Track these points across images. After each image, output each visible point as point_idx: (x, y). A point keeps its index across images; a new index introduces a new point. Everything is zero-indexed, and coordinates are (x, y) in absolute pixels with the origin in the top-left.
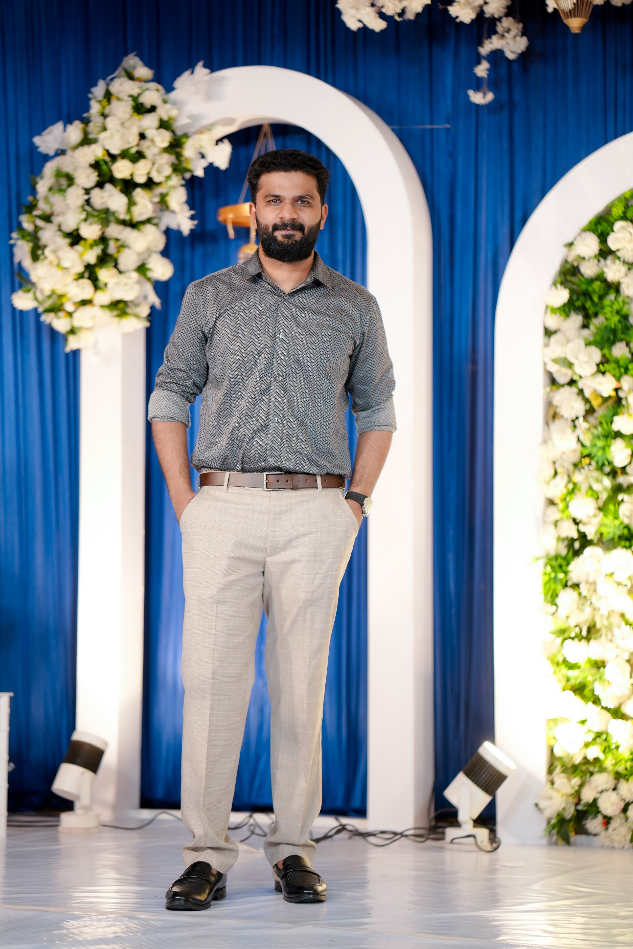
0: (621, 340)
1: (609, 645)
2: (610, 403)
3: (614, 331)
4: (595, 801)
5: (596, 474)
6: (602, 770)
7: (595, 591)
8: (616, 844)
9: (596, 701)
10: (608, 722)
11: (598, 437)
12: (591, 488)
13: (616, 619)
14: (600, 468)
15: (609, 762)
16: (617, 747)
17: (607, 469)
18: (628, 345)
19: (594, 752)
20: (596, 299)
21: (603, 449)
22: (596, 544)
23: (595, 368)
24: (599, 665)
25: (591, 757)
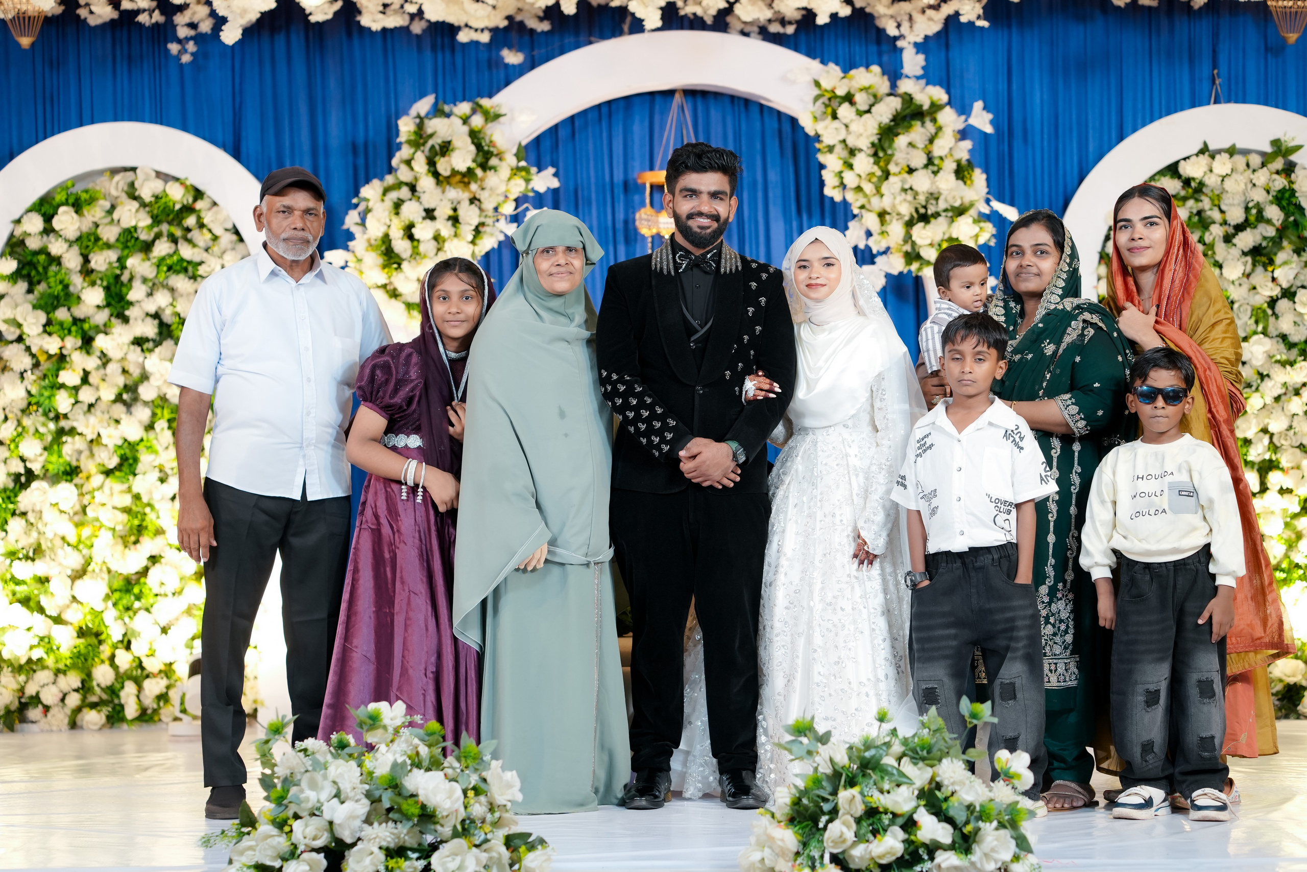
0: (64, 306)
1: (52, 563)
2: (54, 359)
3: (57, 297)
4: (38, 693)
5: (42, 419)
6: (44, 667)
7: (40, 518)
8: (54, 728)
9: (41, 610)
10: (50, 628)
11: (45, 388)
12: (37, 431)
13: (58, 542)
14: (46, 414)
15: (50, 661)
16: (58, 649)
17: (52, 415)
18: (69, 310)
19: (36, 654)
20: (40, 269)
21: (49, 397)
22: (42, 479)
23: (41, 329)
24: (43, 581)
25: (34, 658)
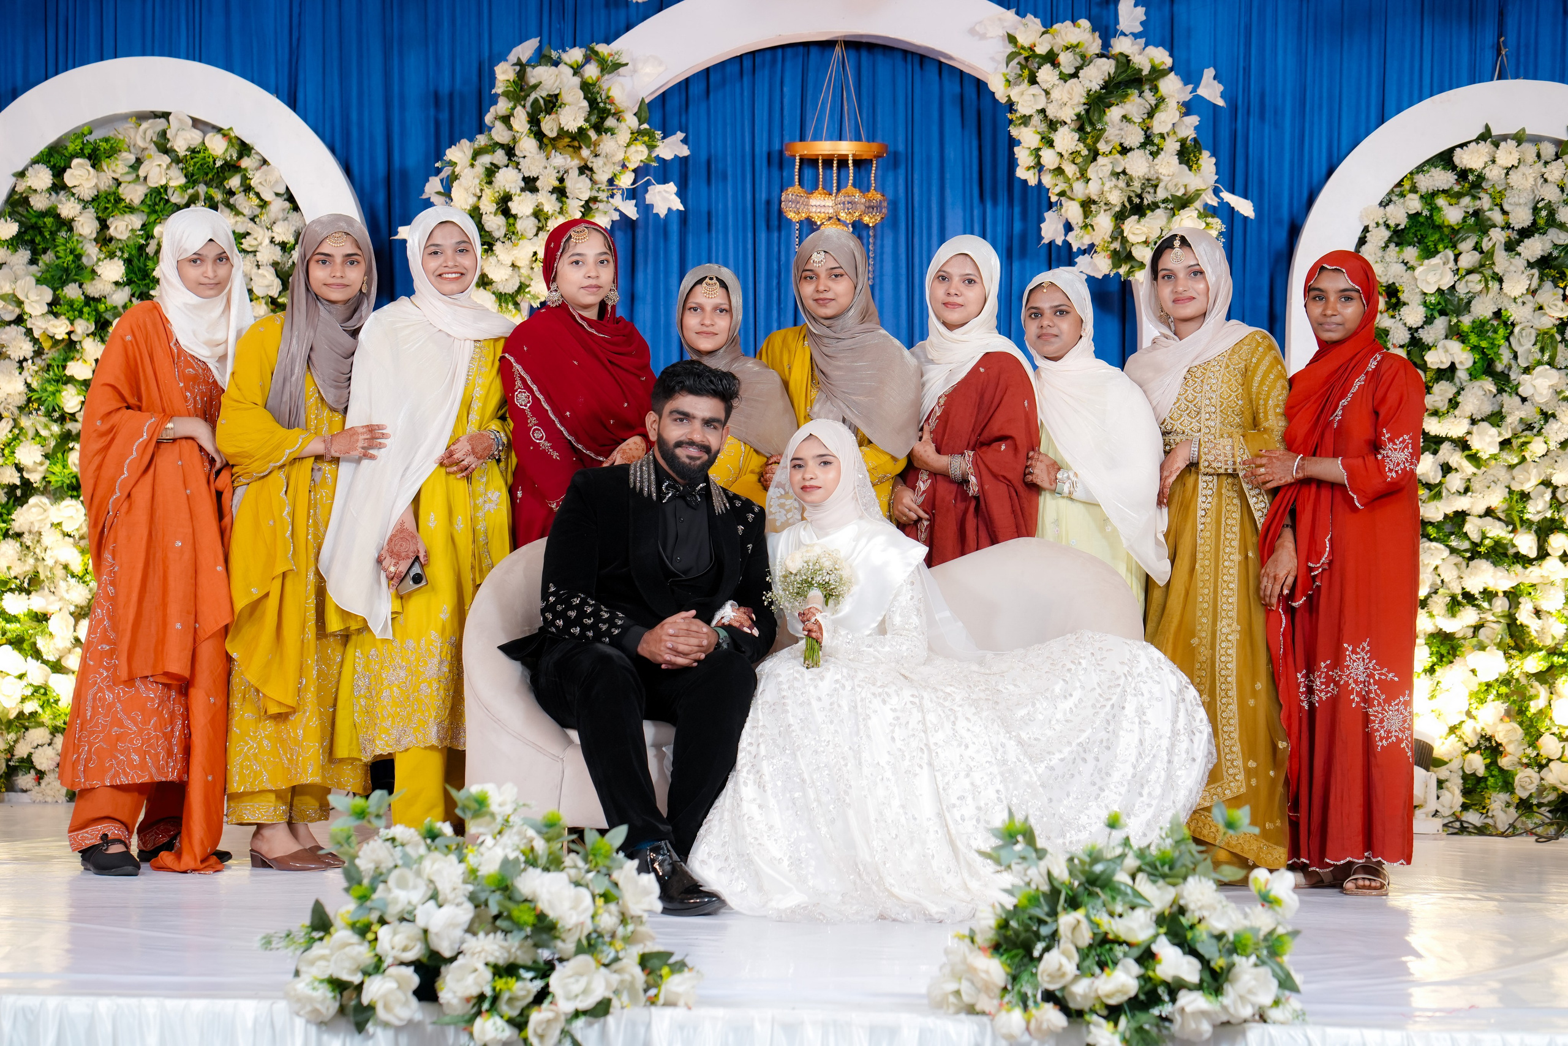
0: (75, 281)
1: (52, 598)
2: (61, 346)
3: (66, 270)
4: (30, 755)
5: (44, 420)
6: (41, 724)
7: (38, 541)
8: (49, 799)
9: (37, 654)
10: (47, 676)
11: (48, 381)
12: (37, 433)
13: (60, 572)
14: (48, 414)
15: (46, 717)
16: (56, 702)
17: (56, 415)
18: (81, 286)
19: (29, 707)
20: (47, 234)
21: (54, 394)
22: (43, 493)
23: (45, 309)
24: (41, 618)
25: (27, 711)
